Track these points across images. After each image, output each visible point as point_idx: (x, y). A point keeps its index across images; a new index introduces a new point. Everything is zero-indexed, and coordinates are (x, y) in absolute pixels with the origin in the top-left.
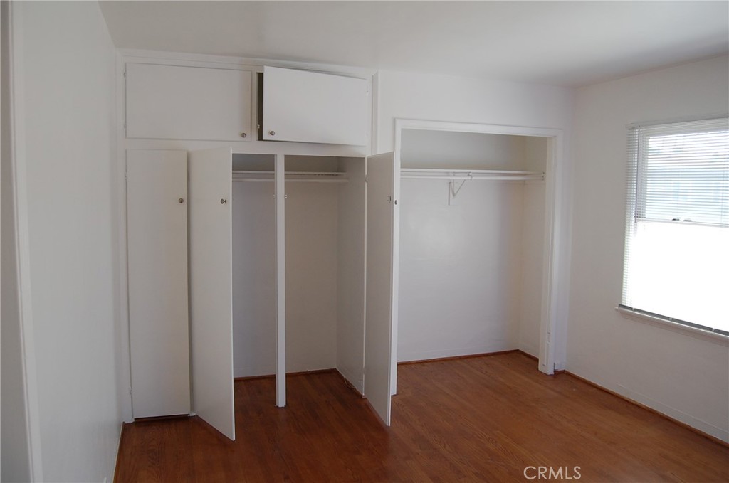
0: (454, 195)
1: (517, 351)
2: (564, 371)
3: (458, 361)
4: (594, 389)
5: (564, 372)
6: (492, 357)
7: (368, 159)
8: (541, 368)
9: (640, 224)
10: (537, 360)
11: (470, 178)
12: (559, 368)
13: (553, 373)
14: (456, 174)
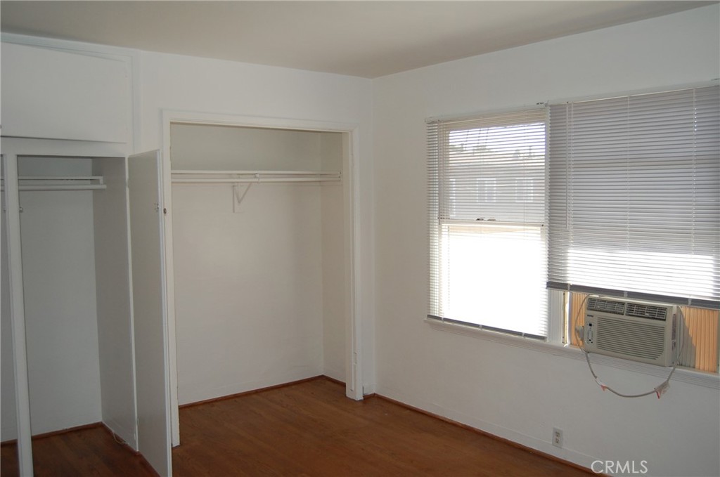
0: (239, 202)
1: (322, 377)
2: (375, 394)
3: (254, 396)
4: (408, 411)
5: (374, 396)
6: (293, 387)
8: (349, 394)
9: (445, 226)
10: (344, 385)
11: (256, 180)
12: (369, 392)
13: (362, 398)
14: (241, 176)
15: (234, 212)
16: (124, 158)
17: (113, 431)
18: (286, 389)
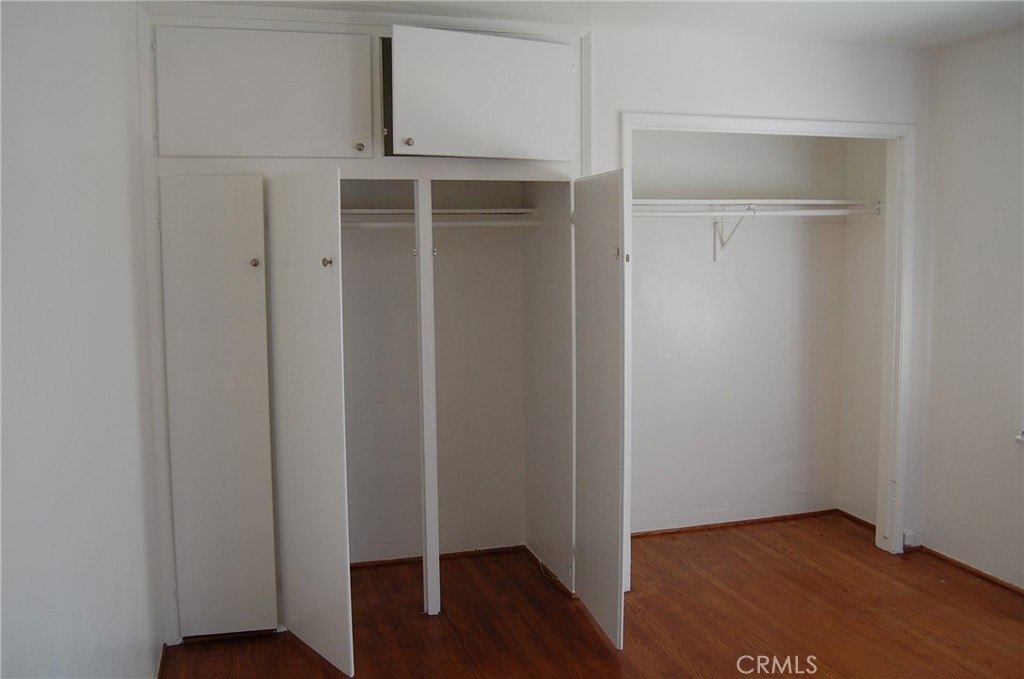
0: (723, 246)
1: (836, 512)
2: (921, 547)
3: (734, 531)
5: (920, 549)
6: (792, 523)
7: (575, 183)
8: (879, 542)
10: (872, 528)
11: (751, 213)
12: (911, 543)
13: (902, 551)
14: (726, 208)
15: (715, 260)
16: (569, 183)
17: (540, 560)
18: (780, 524)
